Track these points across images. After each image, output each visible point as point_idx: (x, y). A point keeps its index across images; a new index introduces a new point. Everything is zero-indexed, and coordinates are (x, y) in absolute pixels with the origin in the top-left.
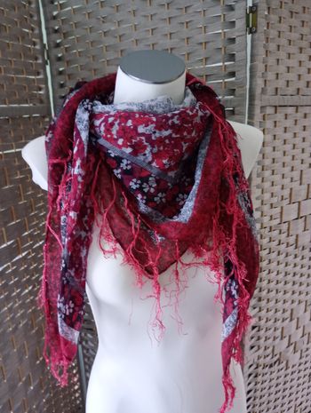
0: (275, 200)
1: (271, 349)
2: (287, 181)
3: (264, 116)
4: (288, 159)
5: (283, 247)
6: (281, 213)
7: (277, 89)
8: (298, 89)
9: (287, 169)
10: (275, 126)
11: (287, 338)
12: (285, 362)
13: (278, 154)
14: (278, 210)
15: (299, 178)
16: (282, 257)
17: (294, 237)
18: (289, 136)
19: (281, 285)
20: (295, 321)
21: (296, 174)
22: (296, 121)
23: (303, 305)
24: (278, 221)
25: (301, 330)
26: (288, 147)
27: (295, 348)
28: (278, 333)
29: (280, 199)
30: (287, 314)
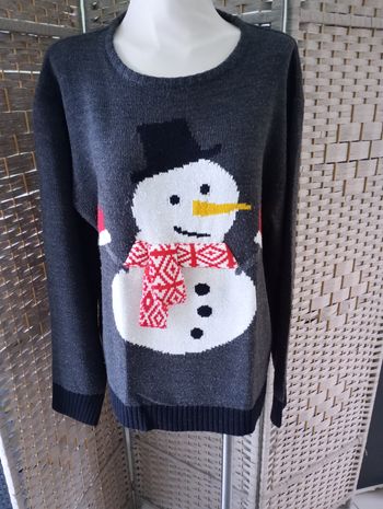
0: (317, 135)
1: (307, 302)
2: (333, 115)
3: (305, 35)
4: (335, 89)
5: (326, 191)
6: (325, 152)
7: (322, 5)
8: (350, 7)
9: (334, 101)
10: (319, 48)
11: (329, 296)
12: (325, 323)
13: (323, 82)
14: (322, 147)
15: (350, 114)
16: (325, 202)
17: (341, 183)
18: (337, 61)
19: (322, 234)
20: (339, 279)
21: (346, 108)
22: (347, 45)
23: (350, 264)
24: (321, 160)
25: (346, 291)
26: (336, 75)
27: (338, 310)
28: (317, 287)
29: (324, 134)
30: (330, 269)
